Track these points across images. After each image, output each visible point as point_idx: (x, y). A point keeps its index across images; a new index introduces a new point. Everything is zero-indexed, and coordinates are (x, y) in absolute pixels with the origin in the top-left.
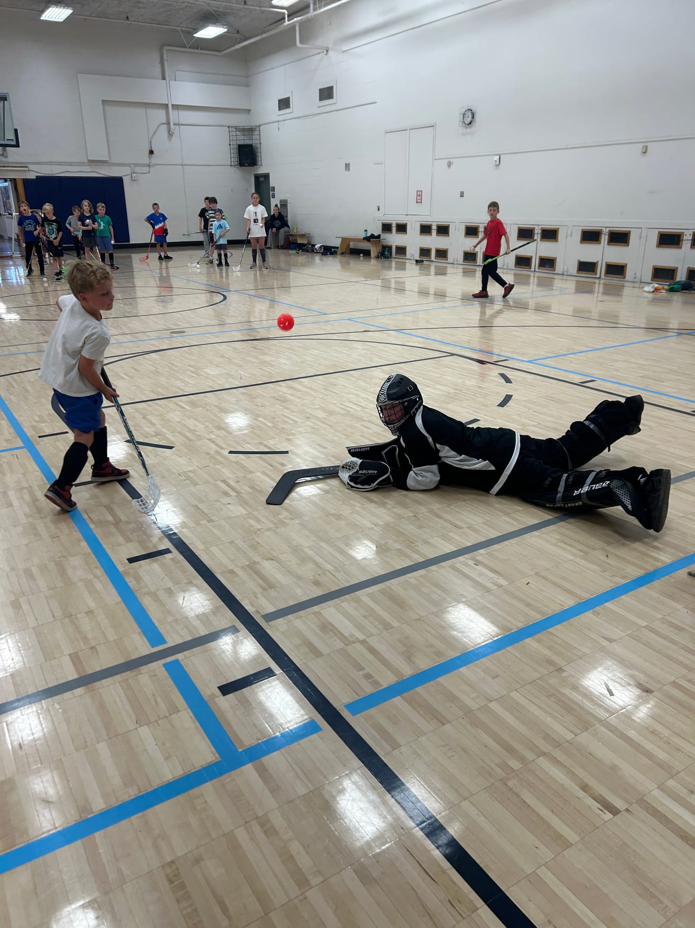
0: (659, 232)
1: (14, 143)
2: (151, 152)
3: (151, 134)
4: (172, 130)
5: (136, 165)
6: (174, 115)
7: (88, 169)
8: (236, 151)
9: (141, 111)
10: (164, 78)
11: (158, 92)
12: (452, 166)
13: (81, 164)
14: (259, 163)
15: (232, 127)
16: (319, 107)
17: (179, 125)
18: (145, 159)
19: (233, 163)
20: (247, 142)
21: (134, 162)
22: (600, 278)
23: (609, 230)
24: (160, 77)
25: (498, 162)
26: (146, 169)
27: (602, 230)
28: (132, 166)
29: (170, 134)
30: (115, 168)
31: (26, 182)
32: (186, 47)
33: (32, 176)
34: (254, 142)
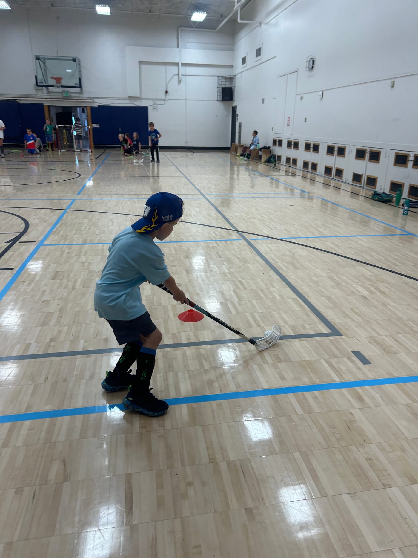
0: (396, 153)
1: (78, 86)
2: (167, 92)
3: (167, 82)
4: (180, 78)
5: (157, 100)
6: (183, 70)
7: (128, 101)
8: (221, 91)
9: (162, 68)
10: (178, 47)
11: (173, 55)
12: (303, 99)
13: (124, 99)
14: (234, 99)
15: (220, 76)
16: (256, 61)
17: (185, 75)
18: (162, 96)
19: (219, 99)
20: (228, 86)
21: (156, 98)
22: (363, 187)
23: (370, 150)
24: (176, 46)
25: (321, 97)
26: (163, 102)
27: (366, 149)
28: (154, 100)
29: (180, 82)
30: (144, 101)
31: (92, 108)
32: (193, 28)
33: (96, 105)
34: (232, 86)
